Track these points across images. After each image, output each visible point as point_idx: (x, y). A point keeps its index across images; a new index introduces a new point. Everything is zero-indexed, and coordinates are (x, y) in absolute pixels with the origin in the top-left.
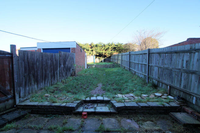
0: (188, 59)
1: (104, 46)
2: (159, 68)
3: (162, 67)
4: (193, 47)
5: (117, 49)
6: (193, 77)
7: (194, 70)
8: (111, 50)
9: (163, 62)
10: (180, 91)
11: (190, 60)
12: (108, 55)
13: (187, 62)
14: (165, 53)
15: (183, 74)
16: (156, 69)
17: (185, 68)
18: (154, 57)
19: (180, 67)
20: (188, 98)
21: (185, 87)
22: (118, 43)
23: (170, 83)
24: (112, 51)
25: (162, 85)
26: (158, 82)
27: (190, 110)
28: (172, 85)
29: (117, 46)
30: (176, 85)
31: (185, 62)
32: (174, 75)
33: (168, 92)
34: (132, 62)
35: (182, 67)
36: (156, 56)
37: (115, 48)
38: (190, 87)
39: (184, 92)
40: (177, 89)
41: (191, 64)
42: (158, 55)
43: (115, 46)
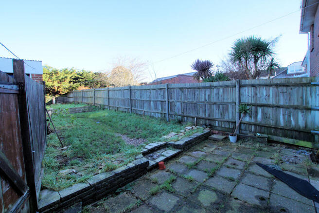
0: (209, 93)
1: (56, 73)
2: (181, 103)
3: (186, 101)
4: (212, 85)
5: (80, 80)
6: (214, 107)
7: (214, 101)
8: (70, 82)
9: (185, 97)
10: (206, 119)
11: (211, 94)
12: (63, 91)
13: (208, 96)
14: (188, 89)
15: (206, 106)
16: (178, 104)
17: (207, 101)
18: (174, 93)
19: (203, 100)
20: (212, 123)
21: (209, 115)
22: (83, 71)
23: (196, 115)
24: (72, 83)
25: (187, 119)
26: (183, 116)
27: (217, 132)
28: (199, 116)
29: (81, 75)
30: (202, 115)
31: (207, 96)
32: (199, 108)
33: (196, 124)
34: (135, 100)
35: (205, 100)
36: (177, 91)
37: (76, 79)
38: (213, 115)
39: (208, 120)
40: (203, 119)
41: (212, 97)
42: (180, 90)
43: (77, 76)
